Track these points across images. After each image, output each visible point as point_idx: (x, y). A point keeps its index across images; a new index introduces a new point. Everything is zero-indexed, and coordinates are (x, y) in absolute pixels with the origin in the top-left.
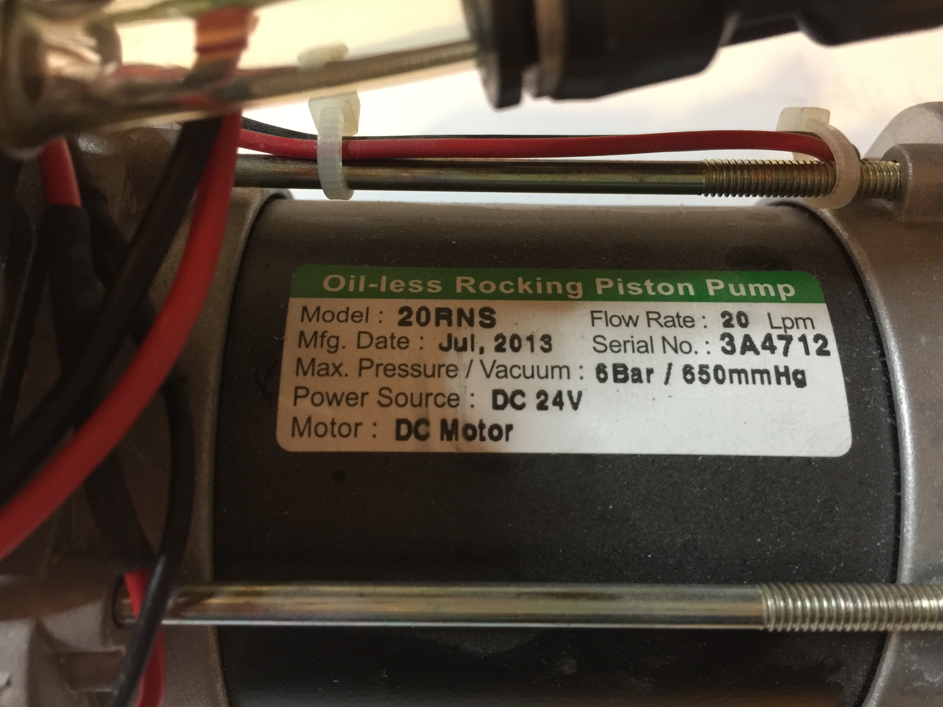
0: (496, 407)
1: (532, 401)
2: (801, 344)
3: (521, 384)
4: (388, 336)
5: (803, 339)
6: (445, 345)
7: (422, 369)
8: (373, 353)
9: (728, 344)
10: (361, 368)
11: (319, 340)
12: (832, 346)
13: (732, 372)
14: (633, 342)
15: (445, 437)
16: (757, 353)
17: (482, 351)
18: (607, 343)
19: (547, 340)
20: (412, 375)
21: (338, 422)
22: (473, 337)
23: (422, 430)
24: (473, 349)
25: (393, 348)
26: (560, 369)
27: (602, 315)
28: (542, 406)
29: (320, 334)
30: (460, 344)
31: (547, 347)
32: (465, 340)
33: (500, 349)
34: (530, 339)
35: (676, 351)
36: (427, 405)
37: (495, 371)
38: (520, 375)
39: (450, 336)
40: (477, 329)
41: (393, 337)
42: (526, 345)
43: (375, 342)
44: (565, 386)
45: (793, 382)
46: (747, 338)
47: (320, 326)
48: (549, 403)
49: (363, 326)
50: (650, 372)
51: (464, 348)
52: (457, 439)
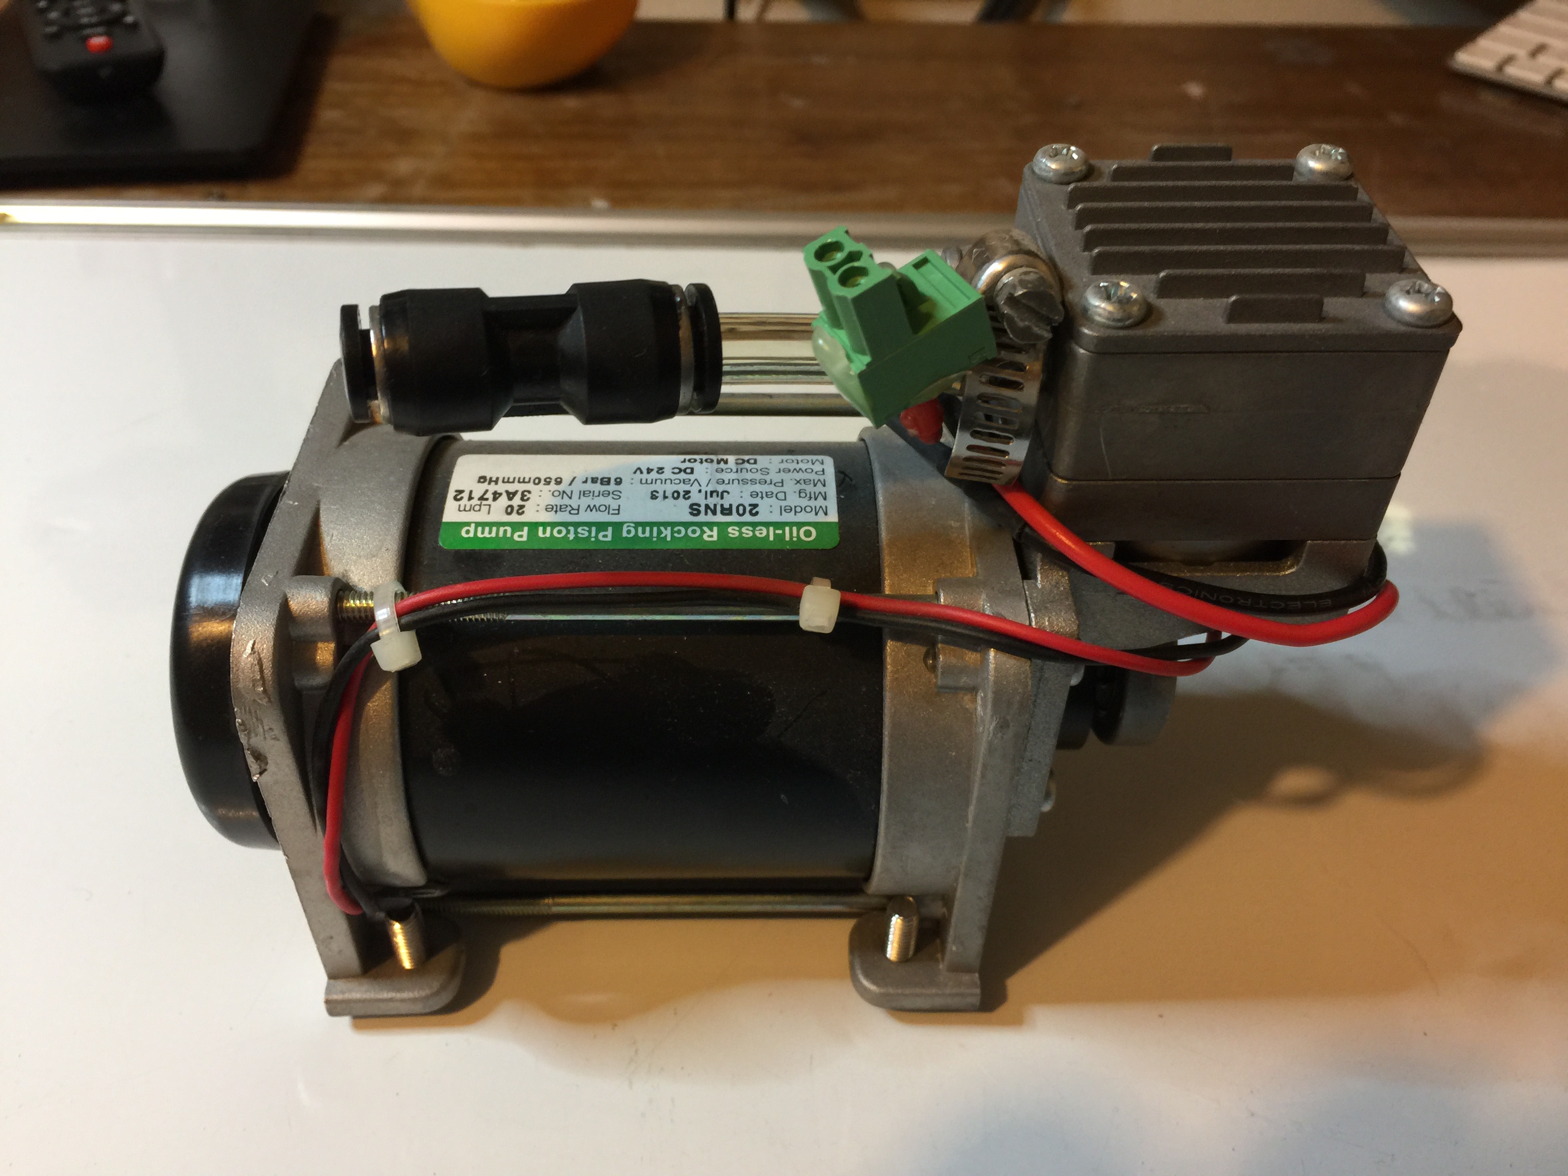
0: (691, 469)
1: (667, 471)
2: (473, 496)
3: (673, 477)
4: (765, 498)
5: (470, 499)
6: (725, 494)
8: (775, 490)
9: (526, 496)
10: (782, 482)
12: (451, 495)
13: (528, 483)
16: (507, 492)
17: (700, 491)
19: (654, 497)
24: (706, 492)
25: (761, 492)
26: (646, 483)
28: (661, 469)
29: (813, 499)
30: (715, 494)
31: (654, 493)
32: (711, 496)
33: (687, 492)
34: (665, 497)
35: (564, 492)
37: (691, 482)
38: (674, 480)
39: (722, 498)
40: (703, 503)
41: (762, 498)
42: (668, 494)
43: (774, 495)
44: (644, 476)
46: (511, 499)
47: (813, 504)
48: (656, 470)
49: (783, 504)
50: (585, 482)
51: (712, 493)
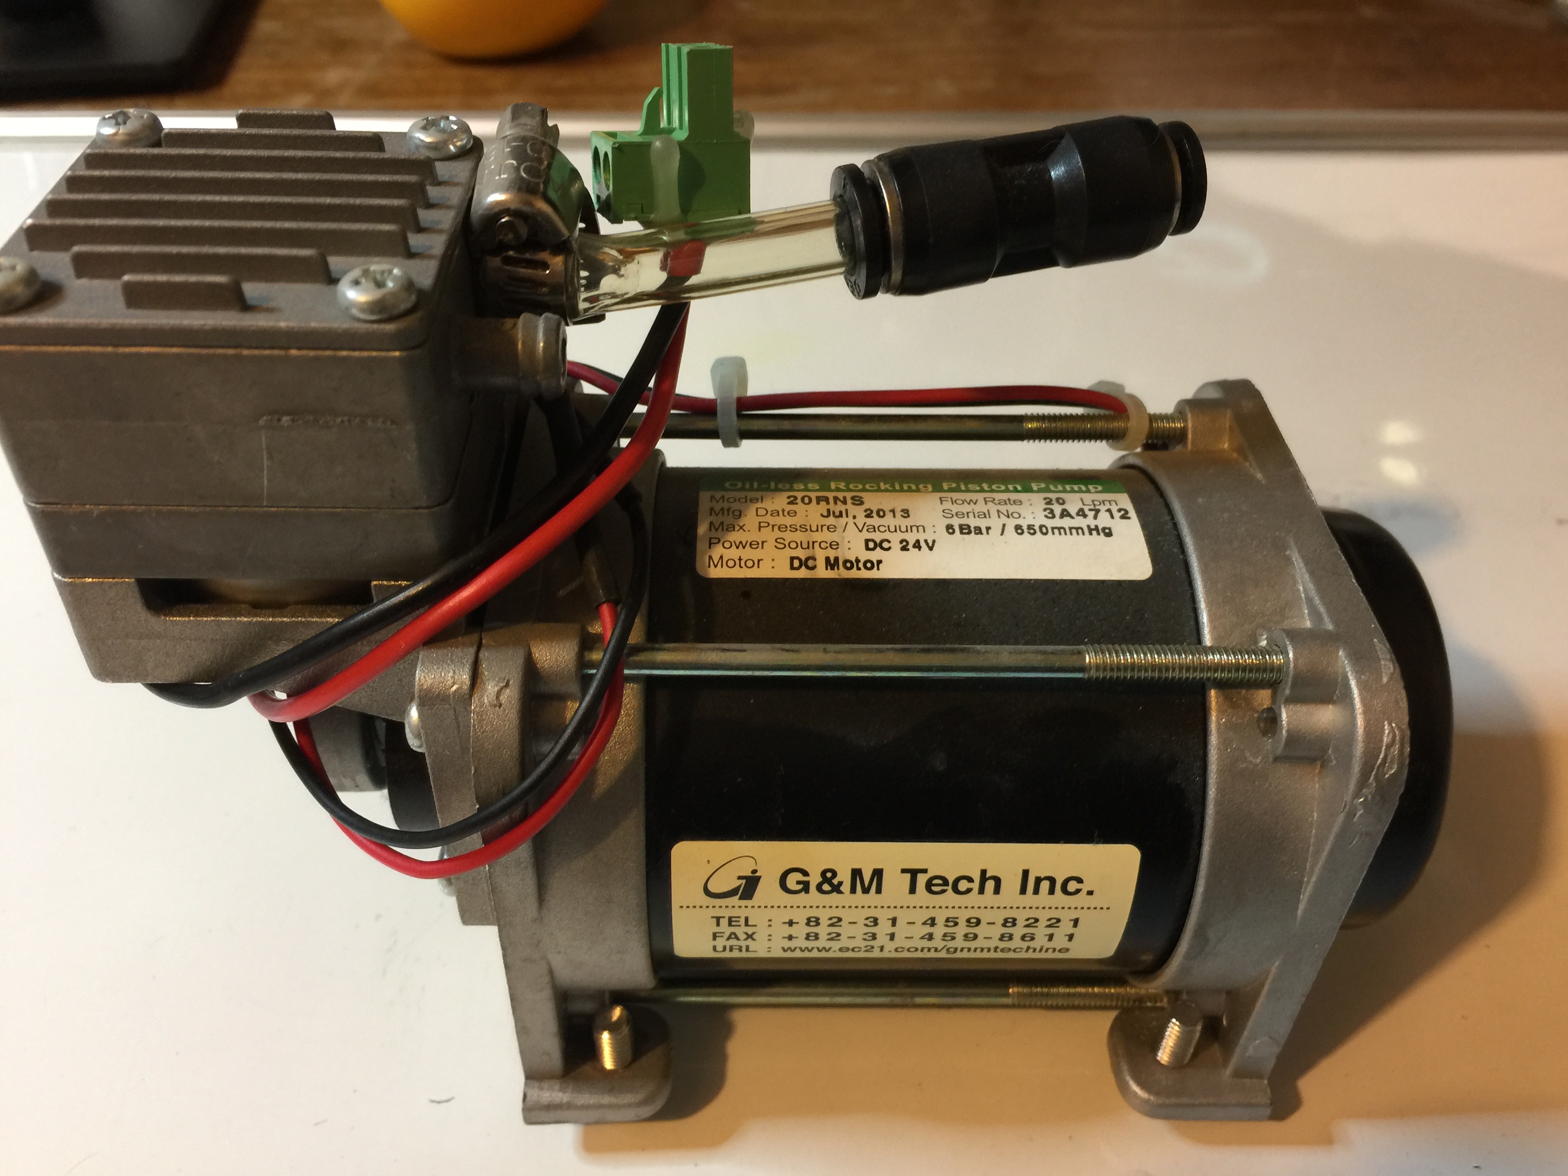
0: (868, 549)
1: (896, 546)
2: (1108, 513)
3: (887, 536)
5: (1109, 511)
6: (825, 514)
7: (808, 528)
9: (1049, 513)
11: (726, 512)
12: (1132, 513)
13: (1053, 529)
14: (974, 513)
15: (829, 568)
16: (1072, 517)
17: (854, 517)
18: (954, 513)
19: (905, 511)
20: (800, 530)
21: (744, 559)
22: (847, 510)
23: (810, 563)
24: (847, 516)
26: (917, 527)
27: (950, 500)
28: (904, 548)
29: (725, 509)
30: (837, 514)
31: (906, 515)
32: (841, 512)
33: (868, 516)
34: (893, 511)
35: (1008, 517)
36: (813, 548)
37: (865, 528)
38: (886, 531)
39: (828, 510)
40: (849, 506)
41: (783, 511)
42: (889, 514)
43: (769, 513)
44: (922, 537)
45: (1102, 534)
46: (1064, 510)
47: (726, 505)
48: (910, 546)
50: (988, 529)
51: (841, 515)
52: (838, 569)
